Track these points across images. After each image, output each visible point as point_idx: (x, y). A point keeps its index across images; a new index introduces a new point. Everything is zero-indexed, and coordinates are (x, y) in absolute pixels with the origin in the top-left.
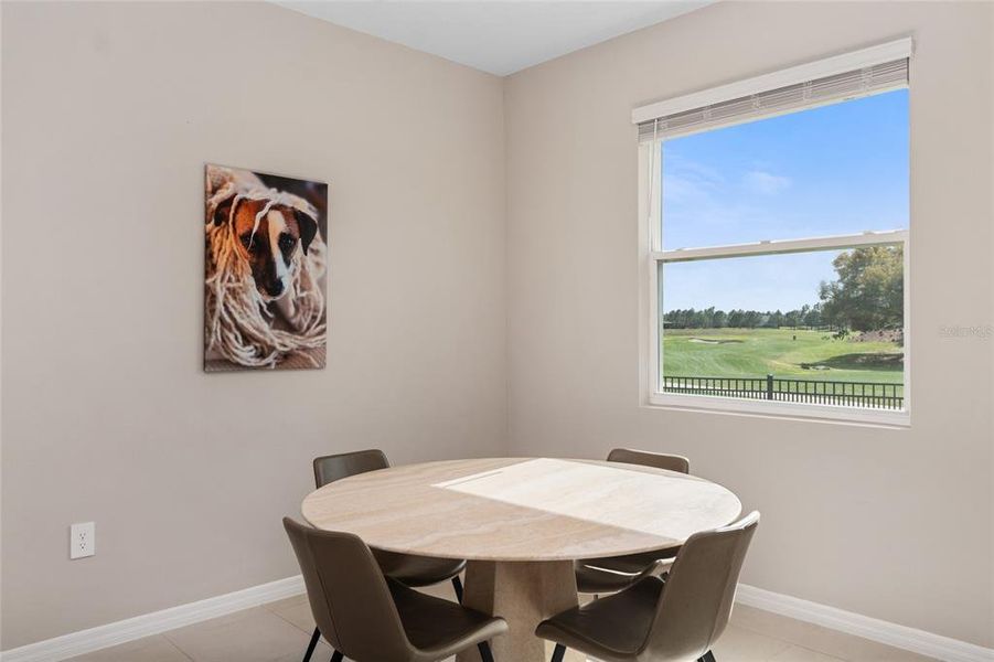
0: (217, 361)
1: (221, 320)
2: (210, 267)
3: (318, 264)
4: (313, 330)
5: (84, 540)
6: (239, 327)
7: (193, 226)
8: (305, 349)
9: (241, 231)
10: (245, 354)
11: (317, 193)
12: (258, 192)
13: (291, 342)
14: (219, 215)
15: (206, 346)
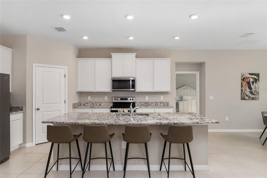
0: (243, 99)
1: (244, 93)
2: (242, 86)
3: (258, 85)
4: (257, 95)
5: (227, 119)
6: (246, 94)
7: (240, 81)
8: (256, 97)
9: (246, 81)
10: (247, 98)
11: (258, 75)
12: (249, 76)
13: (253, 96)
14: (243, 80)
15: (241, 97)
